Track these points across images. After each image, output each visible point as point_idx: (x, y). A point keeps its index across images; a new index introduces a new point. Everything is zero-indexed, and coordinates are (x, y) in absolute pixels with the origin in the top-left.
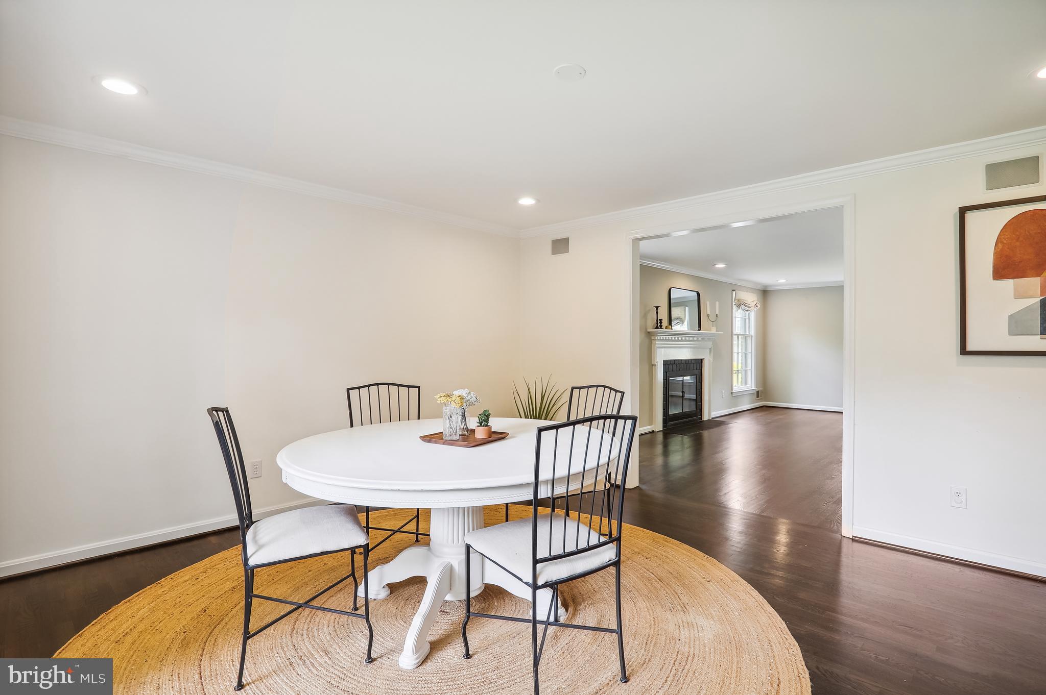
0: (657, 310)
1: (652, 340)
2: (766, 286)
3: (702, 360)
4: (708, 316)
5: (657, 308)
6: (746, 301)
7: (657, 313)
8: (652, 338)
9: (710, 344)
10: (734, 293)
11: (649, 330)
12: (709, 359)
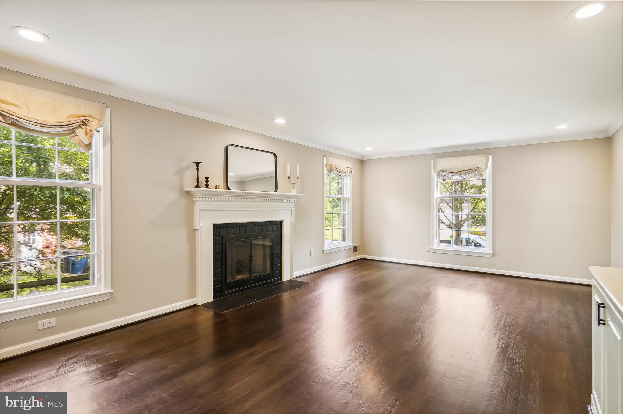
0: (197, 166)
1: (194, 201)
2: (363, 156)
3: (281, 222)
4: (289, 178)
5: (197, 163)
6: (338, 166)
7: (198, 169)
8: (194, 199)
9: (292, 206)
10: (325, 159)
11: (187, 189)
12: (290, 220)
